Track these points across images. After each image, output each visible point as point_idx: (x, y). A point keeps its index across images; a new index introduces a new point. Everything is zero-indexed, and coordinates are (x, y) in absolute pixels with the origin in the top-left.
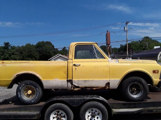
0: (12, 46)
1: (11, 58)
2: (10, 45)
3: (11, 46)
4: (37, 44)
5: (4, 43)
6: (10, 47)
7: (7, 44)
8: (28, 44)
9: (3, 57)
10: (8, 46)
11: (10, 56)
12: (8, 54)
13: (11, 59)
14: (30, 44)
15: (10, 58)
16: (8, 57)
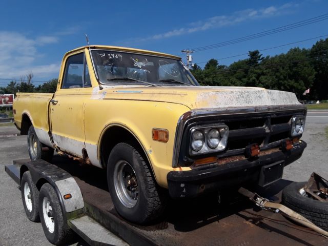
0: (263, 58)
1: (260, 82)
2: (260, 56)
3: (261, 58)
4: (314, 46)
5: (250, 52)
6: (259, 60)
7: (254, 55)
8: (294, 48)
9: (245, 80)
10: (256, 58)
11: (258, 78)
12: (254, 73)
13: (260, 84)
14: (298, 48)
15: (258, 82)
16: (254, 80)
